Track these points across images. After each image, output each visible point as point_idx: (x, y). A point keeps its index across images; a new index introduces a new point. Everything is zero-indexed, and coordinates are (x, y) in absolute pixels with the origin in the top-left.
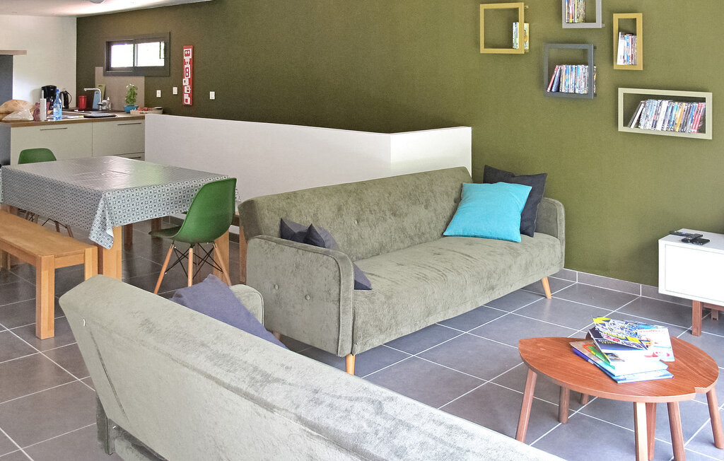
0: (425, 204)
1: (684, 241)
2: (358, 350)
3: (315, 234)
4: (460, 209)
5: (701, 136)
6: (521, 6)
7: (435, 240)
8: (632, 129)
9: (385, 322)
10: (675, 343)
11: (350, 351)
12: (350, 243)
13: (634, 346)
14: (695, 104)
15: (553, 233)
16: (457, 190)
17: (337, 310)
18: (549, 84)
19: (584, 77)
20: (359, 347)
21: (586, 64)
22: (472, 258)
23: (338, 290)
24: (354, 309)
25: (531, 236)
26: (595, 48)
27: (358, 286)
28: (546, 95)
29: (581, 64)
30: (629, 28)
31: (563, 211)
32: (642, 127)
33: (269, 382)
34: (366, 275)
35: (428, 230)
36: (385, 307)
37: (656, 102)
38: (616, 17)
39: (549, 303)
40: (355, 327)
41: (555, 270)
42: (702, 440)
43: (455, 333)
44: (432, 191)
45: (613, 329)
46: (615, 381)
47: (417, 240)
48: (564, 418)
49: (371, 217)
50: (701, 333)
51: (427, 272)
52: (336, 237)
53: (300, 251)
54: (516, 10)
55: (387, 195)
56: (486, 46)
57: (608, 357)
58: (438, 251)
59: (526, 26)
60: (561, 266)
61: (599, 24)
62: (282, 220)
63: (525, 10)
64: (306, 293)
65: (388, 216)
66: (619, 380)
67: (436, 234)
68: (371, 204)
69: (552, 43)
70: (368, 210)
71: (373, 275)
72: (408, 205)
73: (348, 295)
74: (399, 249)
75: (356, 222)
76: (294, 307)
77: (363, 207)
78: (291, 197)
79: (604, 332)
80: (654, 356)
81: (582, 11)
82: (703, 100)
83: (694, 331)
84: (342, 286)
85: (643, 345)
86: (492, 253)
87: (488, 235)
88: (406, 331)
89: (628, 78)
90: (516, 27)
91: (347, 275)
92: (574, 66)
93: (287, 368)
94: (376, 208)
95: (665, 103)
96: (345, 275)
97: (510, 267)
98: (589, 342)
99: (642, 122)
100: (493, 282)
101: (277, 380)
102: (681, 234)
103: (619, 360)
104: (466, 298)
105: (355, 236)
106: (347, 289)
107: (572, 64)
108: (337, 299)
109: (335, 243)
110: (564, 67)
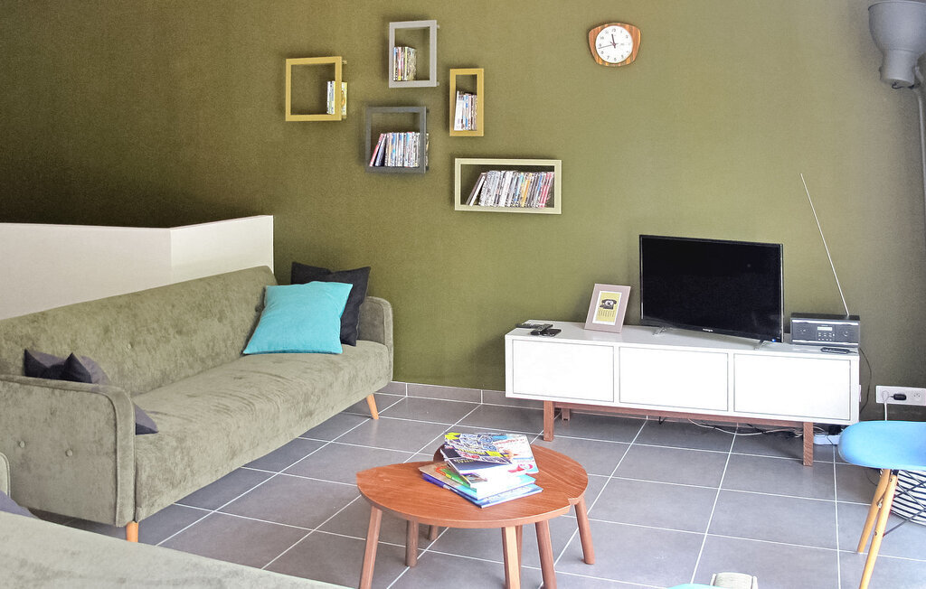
0: (218, 316)
1: (534, 333)
2: (144, 513)
3: (76, 365)
4: (263, 320)
5: (549, 211)
6: (338, 61)
7: (233, 361)
8: (471, 207)
9: (178, 473)
10: (536, 452)
11: (132, 518)
12: (122, 374)
13: (497, 462)
14: (543, 174)
15: (378, 339)
16: (258, 296)
17: (112, 464)
18: (371, 158)
19: (415, 146)
20: (145, 510)
21: (417, 131)
22: (283, 378)
23: (113, 437)
24: (136, 461)
25: (353, 345)
26: (427, 111)
27: (140, 430)
28: (369, 171)
29: (411, 131)
30: (468, 87)
31: (390, 311)
32: (482, 204)
33: (48, 578)
34: (148, 414)
35: (224, 349)
36: (177, 453)
37: (498, 174)
38: (454, 73)
39: (375, 425)
40: (138, 485)
41: (382, 384)
42: (569, 558)
43: (266, 476)
44: (227, 299)
45: (469, 445)
46: (479, 506)
47: (210, 363)
48: (413, 561)
49: (150, 338)
50: (553, 438)
51: (226, 402)
52: (104, 367)
53: (57, 392)
54: (331, 67)
55: (169, 308)
56: (294, 112)
57: (467, 479)
58: (239, 375)
59: (344, 85)
60: (389, 379)
61: (433, 82)
62: (26, 351)
63: (343, 66)
64: (66, 446)
65: (172, 336)
66: (484, 504)
67: (234, 353)
68: (149, 321)
69: (375, 106)
70: (145, 328)
71: (157, 413)
72: (197, 319)
73: (127, 443)
74: (187, 377)
75: (130, 346)
76: (49, 469)
77: (139, 325)
78: (37, 319)
79: (460, 449)
80: (520, 469)
81: (412, 66)
82: (551, 169)
83: (546, 436)
84: (119, 433)
85: (505, 459)
86: (309, 371)
87: (301, 348)
88: (205, 481)
89: (467, 146)
90: (331, 87)
91: (126, 417)
92: (402, 134)
93: (73, 554)
94: (155, 325)
95: (510, 174)
96: (123, 418)
97: (331, 385)
98: (440, 464)
99: (483, 198)
100: (311, 405)
101: (59, 574)
102: (529, 327)
103: (481, 480)
104: (278, 430)
105: (128, 365)
106: (126, 435)
107: (400, 131)
108: (113, 450)
109: (105, 377)
110: (390, 135)
